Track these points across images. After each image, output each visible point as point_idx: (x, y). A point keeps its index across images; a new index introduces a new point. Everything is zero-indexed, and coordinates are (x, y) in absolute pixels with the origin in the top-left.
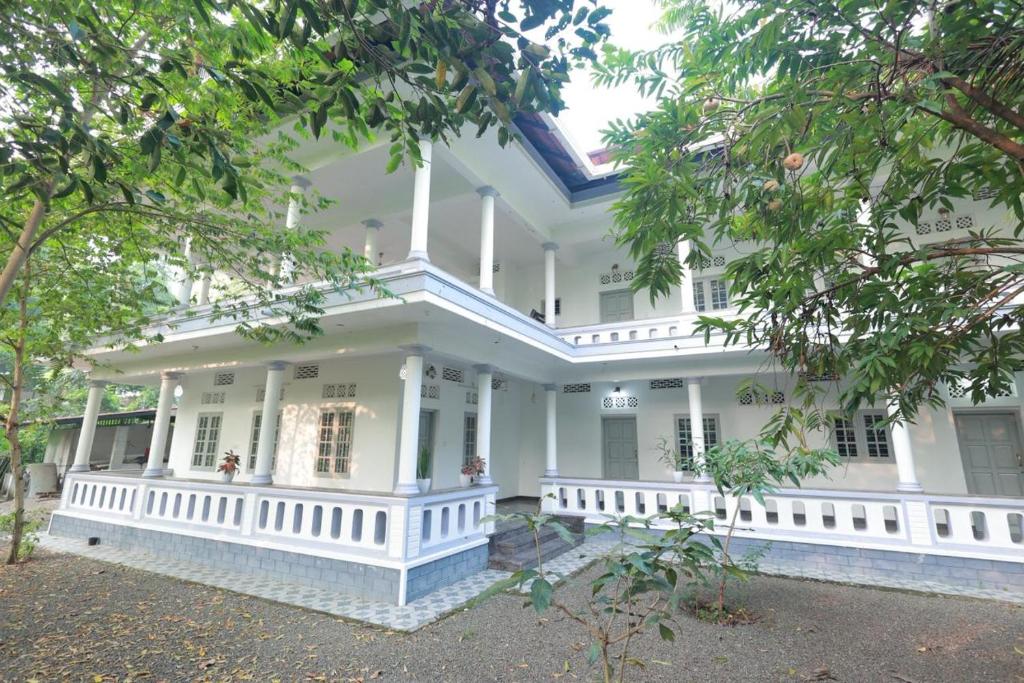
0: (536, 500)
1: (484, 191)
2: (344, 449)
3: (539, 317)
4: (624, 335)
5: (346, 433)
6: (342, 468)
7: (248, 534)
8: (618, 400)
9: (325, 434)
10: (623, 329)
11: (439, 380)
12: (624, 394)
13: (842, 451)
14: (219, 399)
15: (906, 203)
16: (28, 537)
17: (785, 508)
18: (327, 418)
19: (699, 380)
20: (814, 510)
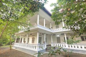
0: (51, 45)
1: (44, 18)
2: (34, 41)
3: (50, 29)
4: (58, 30)
5: (34, 39)
6: (34, 42)
7: (26, 48)
8: (58, 36)
9: (32, 39)
10: (58, 29)
11: (41, 35)
12: (59, 35)
13: (82, 40)
14: (25, 37)
15: (84, 13)
16: (11, 48)
17: (73, 46)
18: (33, 38)
19: (65, 33)
20: (79, 46)
